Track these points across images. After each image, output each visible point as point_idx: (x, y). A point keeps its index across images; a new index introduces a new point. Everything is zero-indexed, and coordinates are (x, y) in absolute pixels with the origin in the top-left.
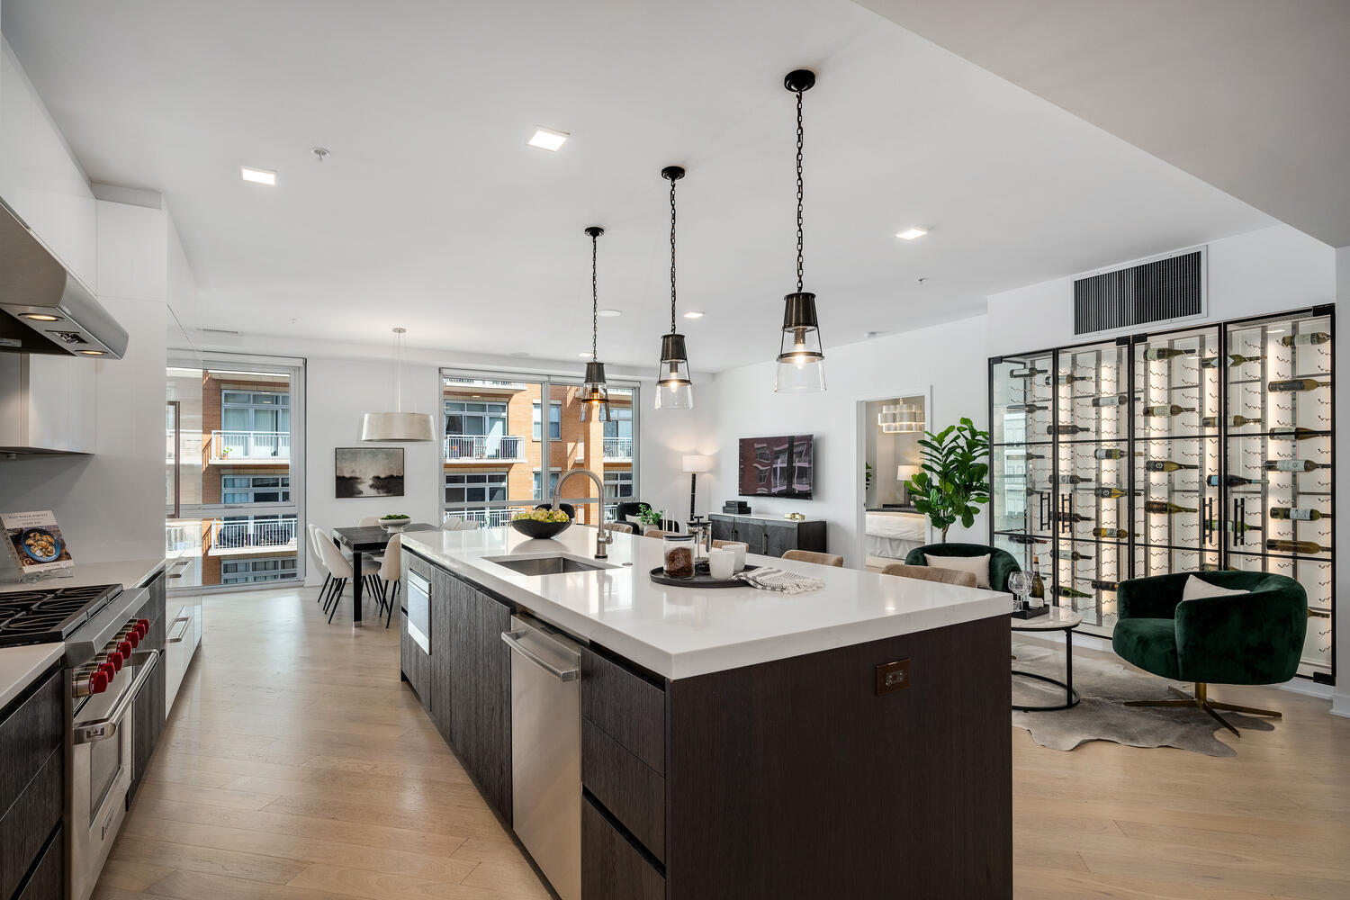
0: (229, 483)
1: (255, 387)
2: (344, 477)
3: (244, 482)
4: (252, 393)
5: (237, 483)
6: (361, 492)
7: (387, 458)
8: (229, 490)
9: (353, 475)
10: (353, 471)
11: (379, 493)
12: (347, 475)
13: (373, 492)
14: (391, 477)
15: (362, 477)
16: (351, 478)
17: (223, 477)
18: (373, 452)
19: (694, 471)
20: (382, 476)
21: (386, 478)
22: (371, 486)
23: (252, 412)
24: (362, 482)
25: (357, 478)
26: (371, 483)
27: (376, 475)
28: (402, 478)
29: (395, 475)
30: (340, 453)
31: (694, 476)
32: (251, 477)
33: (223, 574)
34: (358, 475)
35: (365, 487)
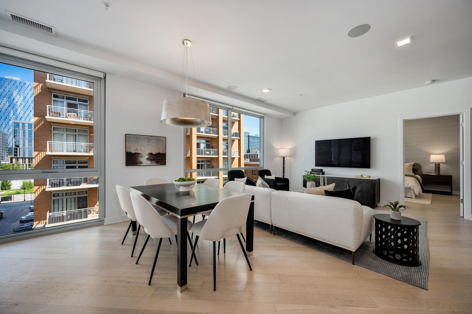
0: (55, 162)
1: (66, 126)
2: (131, 153)
3: (62, 162)
4: (65, 128)
5: (59, 162)
6: (141, 163)
7: (157, 142)
8: (55, 165)
9: (137, 152)
10: (136, 149)
11: (152, 163)
12: (133, 152)
13: (148, 162)
14: (159, 154)
15: (142, 153)
16: (136, 154)
17: (52, 160)
18: (149, 138)
19: (283, 155)
20: (154, 153)
21: (156, 154)
22: (148, 159)
23: (65, 135)
24: (142, 157)
25: (139, 154)
26: (147, 157)
27: (150, 152)
28: (165, 154)
29: (161, 153)
30: (128, 137)
31: (284, 158)
32: (65, 160)
33: (52, 197)
34: (139, 152)
35: (144, 159)
